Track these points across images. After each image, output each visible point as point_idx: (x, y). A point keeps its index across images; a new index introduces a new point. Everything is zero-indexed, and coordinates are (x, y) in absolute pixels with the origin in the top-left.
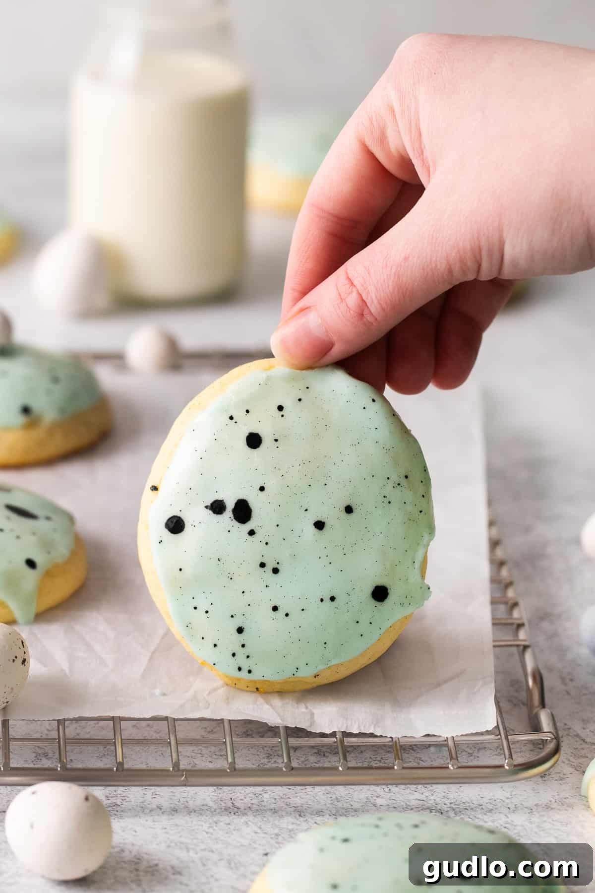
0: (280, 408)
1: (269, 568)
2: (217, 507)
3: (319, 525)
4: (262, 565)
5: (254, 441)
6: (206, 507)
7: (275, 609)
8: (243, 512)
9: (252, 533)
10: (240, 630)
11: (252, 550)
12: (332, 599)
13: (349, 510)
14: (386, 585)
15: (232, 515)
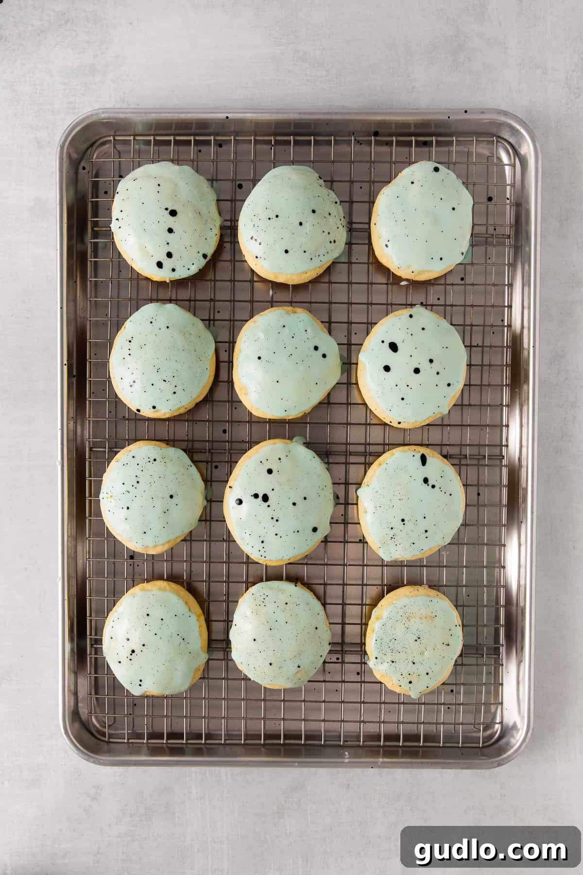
0: (280, 459)
1: (275, 519)
2: (256, 496)
3: (294, 504)
4: (272, 518)
5: (270, 471)
6: (252, 496)
7: (276, 535)
8: (265, 498)
9: (269, 506)
10: (263, 542)
11: (269, 512)
12: (298, 531)
13: (305, 498)
14: (317, 527)
15: (261, 499)
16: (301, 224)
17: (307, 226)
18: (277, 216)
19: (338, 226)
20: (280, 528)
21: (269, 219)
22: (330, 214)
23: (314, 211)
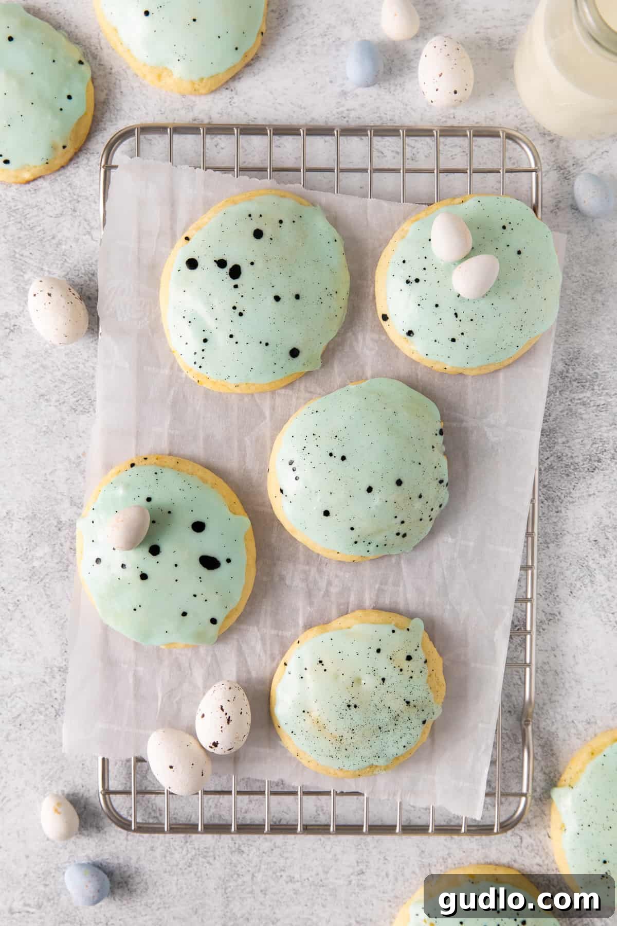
0: (281, 222)
1: (238, 311)
2: (221, 264)
3: (277, 298)
4: (234, 308)
5: (258, 234)
6: (215, 261)
7: (231, 336)
8: (235, 272)
9: (236, 286)
10: (205, 341)
11: (233, 297)
12: (267, 344)
13: (297, 297)
14: (300, 349)
15: (228, 271)
16: (370, 490)
17: (376, 499)
18: (343, 458)
19: (423, 517)
20: (241, 328)
21: (331, 455)
22: (420, 496)
23: (399, 483)
